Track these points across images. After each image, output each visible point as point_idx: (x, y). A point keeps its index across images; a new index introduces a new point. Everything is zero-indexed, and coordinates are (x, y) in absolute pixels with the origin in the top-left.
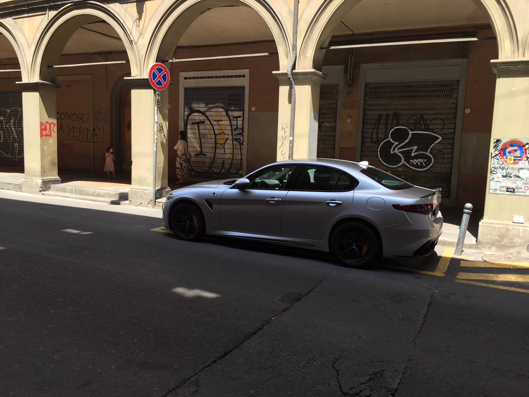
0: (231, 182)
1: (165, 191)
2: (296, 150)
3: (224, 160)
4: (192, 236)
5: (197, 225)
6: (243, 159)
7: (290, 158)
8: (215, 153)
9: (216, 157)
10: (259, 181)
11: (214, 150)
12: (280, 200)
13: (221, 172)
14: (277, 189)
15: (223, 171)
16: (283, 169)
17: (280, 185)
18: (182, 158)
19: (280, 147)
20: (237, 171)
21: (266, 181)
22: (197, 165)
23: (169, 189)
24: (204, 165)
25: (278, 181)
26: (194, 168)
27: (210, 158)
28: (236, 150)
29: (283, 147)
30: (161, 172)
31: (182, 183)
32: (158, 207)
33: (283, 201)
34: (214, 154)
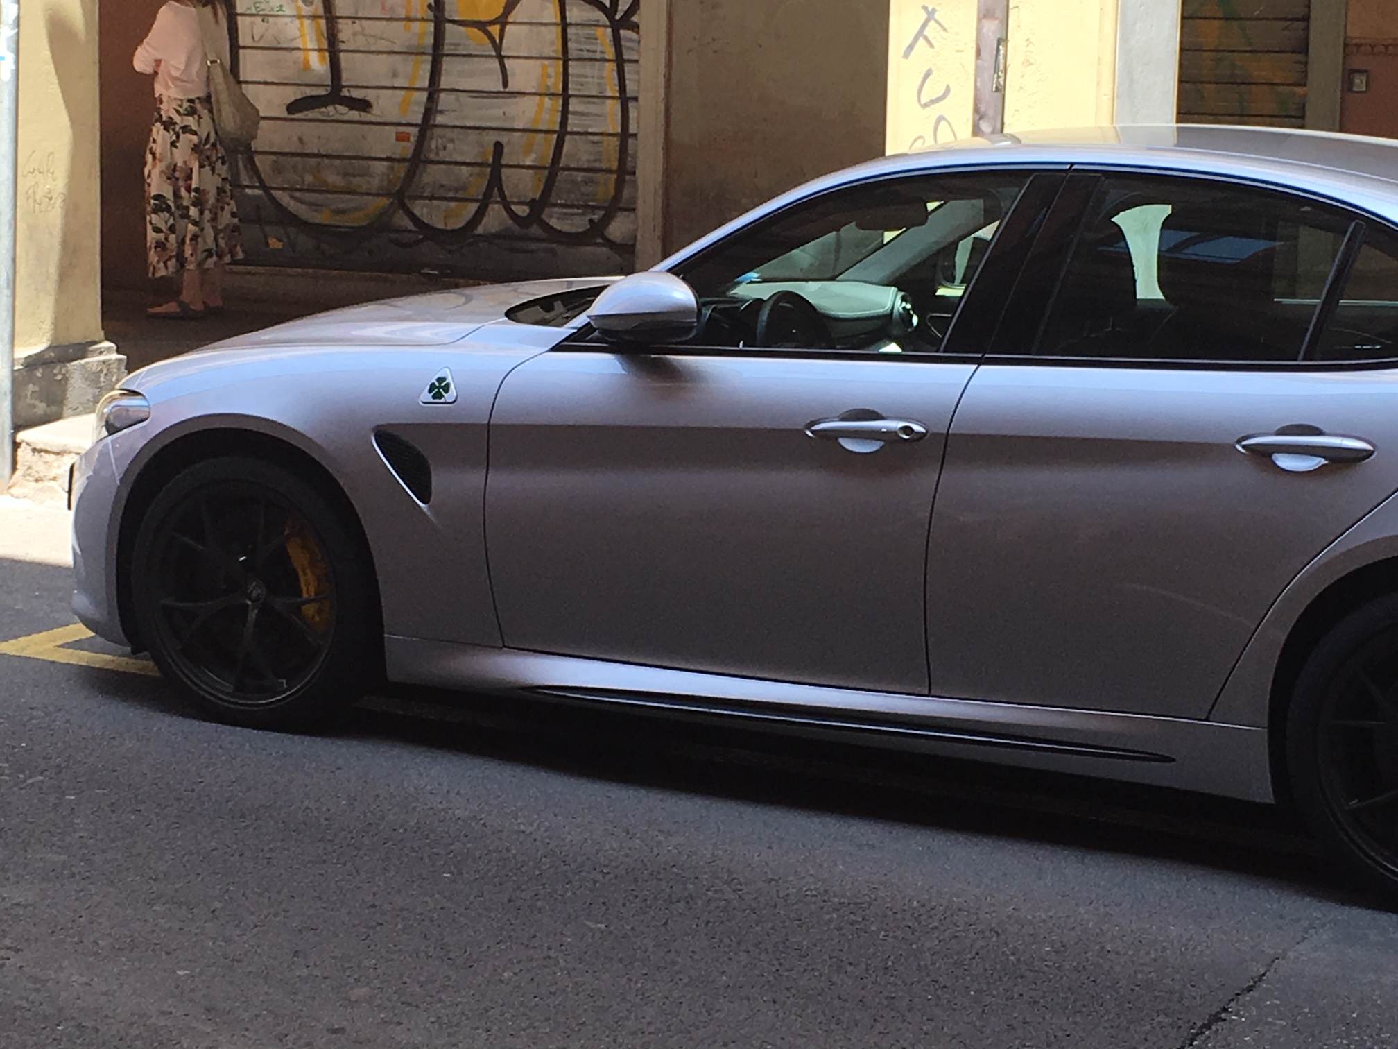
0: (558, 305)
1: (83, 366)
2: (1028, 63)
3: (504, 138)
4: (286, 692)
5: (319, 611)
6: (635, 135)
7: (985, 127)
8: (433, 89)
9: (440, 119)
10: (766, 291)
11: (428, 67)
12: (917, 428)
13: (480, 230)
14: (893, 348)
15: (495, 219)
16: (931, 206)
17: (915, 320)
18: (186, 129)
19: (911, 47)
20: (596, 217)
21: (812, 291)
22: (309, 178)
23: (108, 353)
24: (356, 180)
25: (900, 290)
26: (284, 198)
27: (402, 129)
28: (587, 69)
29: (931, 45)
30: (51, 234)
31: (198, 307)
32: (34, 484)
33: (935, 435)
34: (425, 95)
